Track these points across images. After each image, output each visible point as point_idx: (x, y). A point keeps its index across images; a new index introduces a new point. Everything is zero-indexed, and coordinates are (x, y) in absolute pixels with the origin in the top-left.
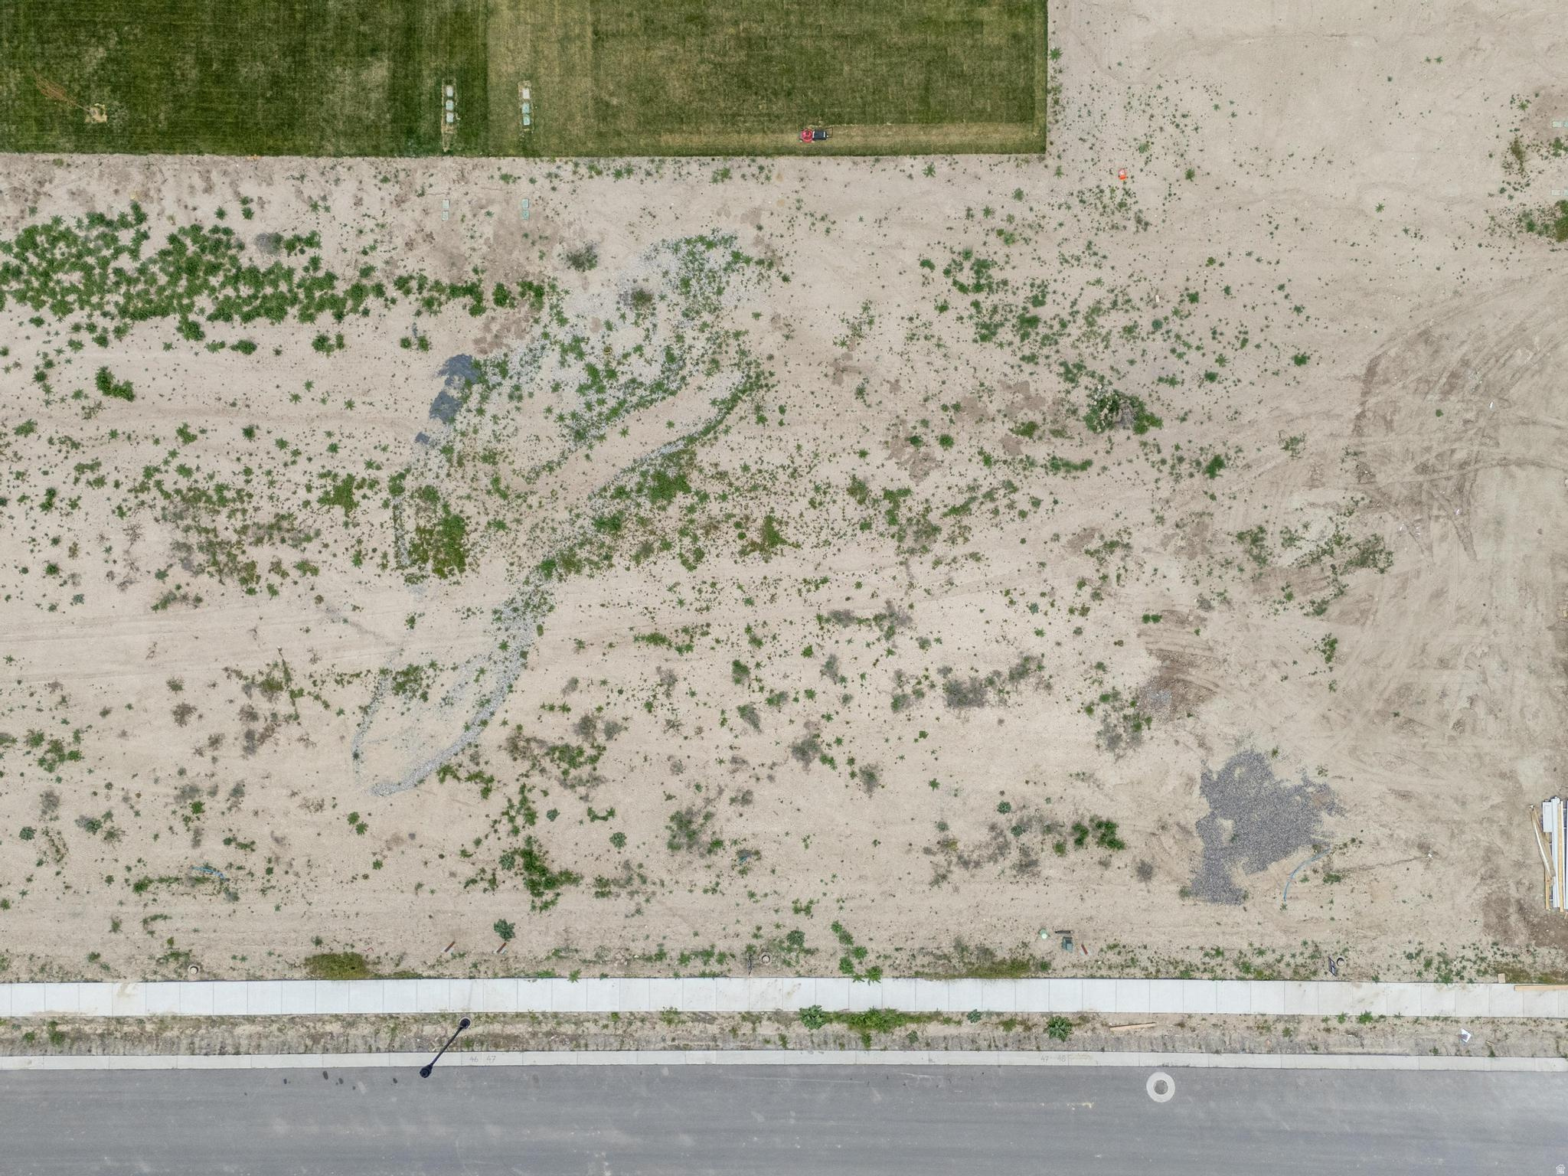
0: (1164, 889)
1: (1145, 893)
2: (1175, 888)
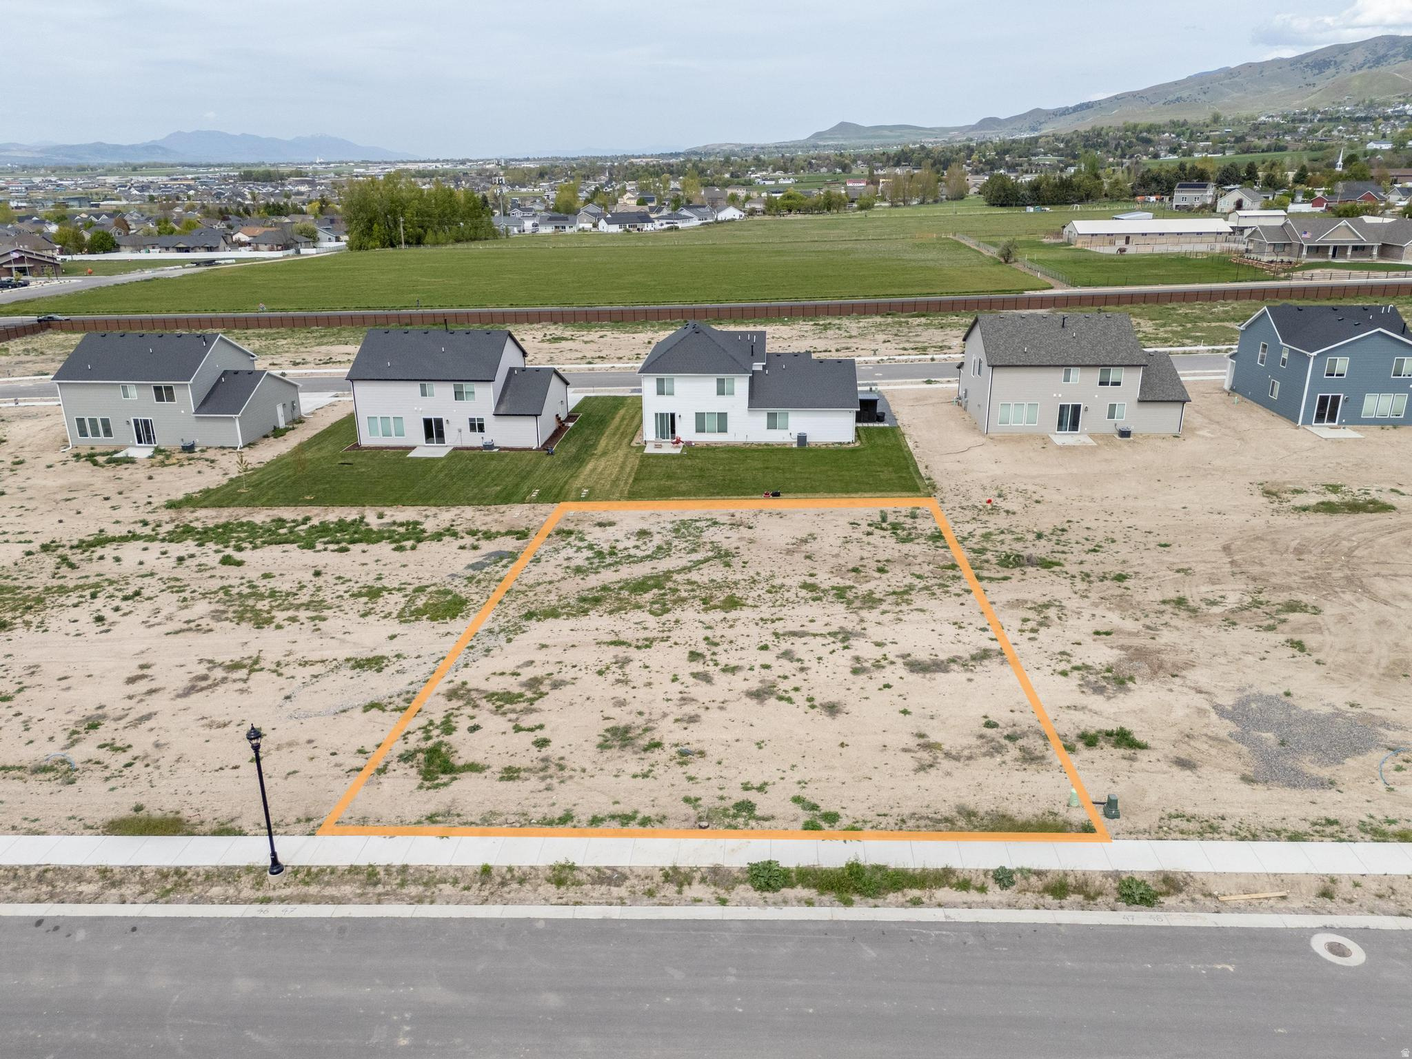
0: (1217, 776)
2: (1233, 776)
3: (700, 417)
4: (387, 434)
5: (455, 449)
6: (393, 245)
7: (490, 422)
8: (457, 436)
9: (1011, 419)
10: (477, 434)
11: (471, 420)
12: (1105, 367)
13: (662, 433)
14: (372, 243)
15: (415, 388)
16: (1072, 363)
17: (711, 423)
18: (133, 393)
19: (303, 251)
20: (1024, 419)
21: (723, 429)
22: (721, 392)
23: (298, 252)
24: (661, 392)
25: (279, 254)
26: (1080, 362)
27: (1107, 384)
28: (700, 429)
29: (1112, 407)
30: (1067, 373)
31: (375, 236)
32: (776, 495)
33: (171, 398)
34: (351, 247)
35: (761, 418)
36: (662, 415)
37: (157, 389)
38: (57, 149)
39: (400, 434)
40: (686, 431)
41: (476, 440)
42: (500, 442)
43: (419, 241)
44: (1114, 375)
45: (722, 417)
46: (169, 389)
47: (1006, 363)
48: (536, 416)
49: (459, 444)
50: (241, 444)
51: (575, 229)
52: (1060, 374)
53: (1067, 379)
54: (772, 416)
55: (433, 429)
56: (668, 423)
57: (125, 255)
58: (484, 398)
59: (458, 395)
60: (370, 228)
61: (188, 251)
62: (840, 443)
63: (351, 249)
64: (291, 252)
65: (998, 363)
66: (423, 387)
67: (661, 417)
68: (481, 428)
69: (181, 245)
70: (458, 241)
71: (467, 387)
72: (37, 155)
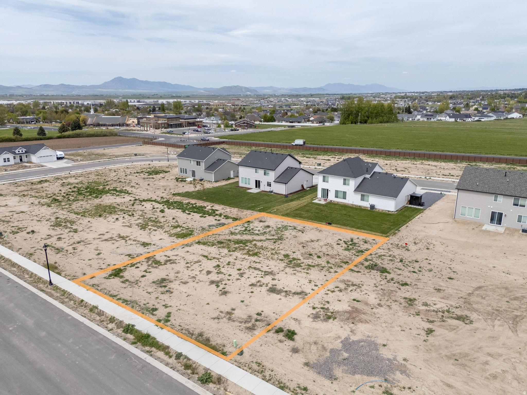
0: (299, 359)
1: (289, 356)
2: (304, 361)
3: (337, 192)
4: (246, 183)
5: (263, 191)
6: (356, 123)
7: (273, 184)
8: (264, 187)
9: (466, 214)
10: (269, 187)
11: (268, 182)
12: (517, 197)
13: (324, 196)
14: (348, 122)
15: (254, 170)
16: (498, 193)
17: (341, 195)
18: (192, 162)
19: (325, 124)
20: (473, 215)
21: (344, 198)
22: (344, 184)
23: (324, 124)
24: (324, 181)
25: (317, 125)
26: (503, 193)
27: (517, 205)
28: (336, 196)
29: (520, 217)
30: (496, 197)
31: (350, 120)
32: (330, 224)
33: (200, 165)
34: (340, 123)
35: (359, 196)
36: (324, 189)
37: (197, 162)
38: (293, 90)
39: (249, 184)
40: (331, 197)
41: (268, 189)
42: (275, 191)
43: (366, 122)
44: (521, 202)
45: (345, 193)
46: (199, 162)
47: (465, 189)
48: (285, 184)
49: (264, 190)
50: (213, 181)
51: (435, 119)
52: (493, 197)
53: (496, 200)
54: (363, 196)
55: (258, 184)
56: (326, 192)
57: (276, 123)
58: (272, 175)
59: (265, 174)
60: (349, 117)
61: (292, 123)
62: (389, 211)
63: (340, 124)
64: (321, 124)
65: (461, 188)
66: (256, 170)
67: (323, 190)
68: (270, 186)
69: (291, 121)
70: (381, 122)
71: (268, 171)
72: (288, 91)
